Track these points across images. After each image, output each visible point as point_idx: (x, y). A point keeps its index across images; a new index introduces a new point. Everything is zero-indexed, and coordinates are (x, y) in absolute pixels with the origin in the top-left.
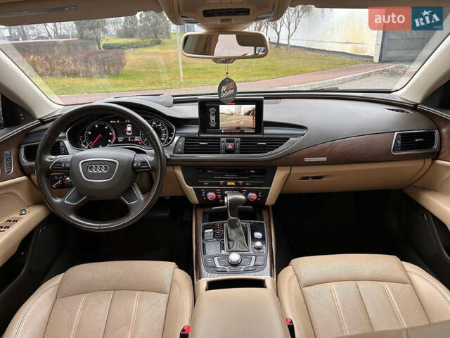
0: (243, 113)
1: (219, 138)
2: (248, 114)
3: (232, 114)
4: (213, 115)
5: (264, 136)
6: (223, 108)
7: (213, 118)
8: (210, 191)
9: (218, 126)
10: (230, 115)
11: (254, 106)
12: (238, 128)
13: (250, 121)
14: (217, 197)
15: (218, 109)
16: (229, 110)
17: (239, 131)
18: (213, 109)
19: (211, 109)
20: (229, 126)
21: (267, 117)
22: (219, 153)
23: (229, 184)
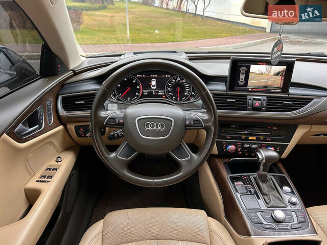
0: (272, 74)
1: (246, 96)
2: (277, 74)
3: (262, 74)
4: (243, 74)
5: (290, 96)
6: (254, 68)
7: (242, 77)
8: (231, 144)
9: (246, 84)
10: (260, 74)
11: (285, 67)
12: (266, 87)
13: (279, 81)
14: (236, 150)
15: (249, 68)
16: (259, 70)
17: (266, 89)
18: (245, 68)
19: (243, 68)
20: (257, 85)
21: (295, 78)
22: (246, 110)
23: (250, 138)
